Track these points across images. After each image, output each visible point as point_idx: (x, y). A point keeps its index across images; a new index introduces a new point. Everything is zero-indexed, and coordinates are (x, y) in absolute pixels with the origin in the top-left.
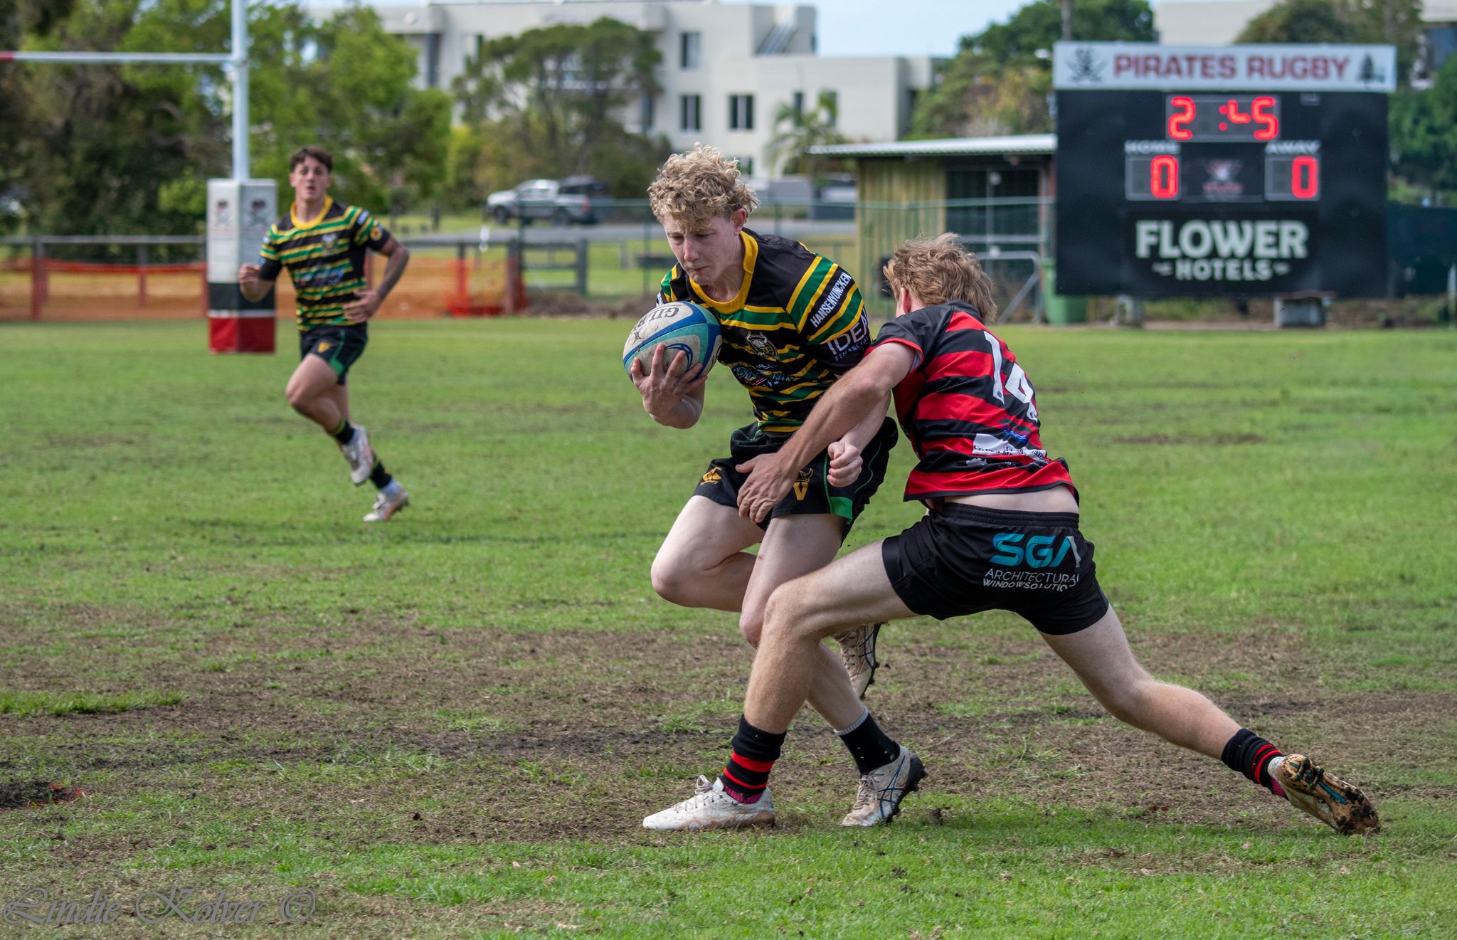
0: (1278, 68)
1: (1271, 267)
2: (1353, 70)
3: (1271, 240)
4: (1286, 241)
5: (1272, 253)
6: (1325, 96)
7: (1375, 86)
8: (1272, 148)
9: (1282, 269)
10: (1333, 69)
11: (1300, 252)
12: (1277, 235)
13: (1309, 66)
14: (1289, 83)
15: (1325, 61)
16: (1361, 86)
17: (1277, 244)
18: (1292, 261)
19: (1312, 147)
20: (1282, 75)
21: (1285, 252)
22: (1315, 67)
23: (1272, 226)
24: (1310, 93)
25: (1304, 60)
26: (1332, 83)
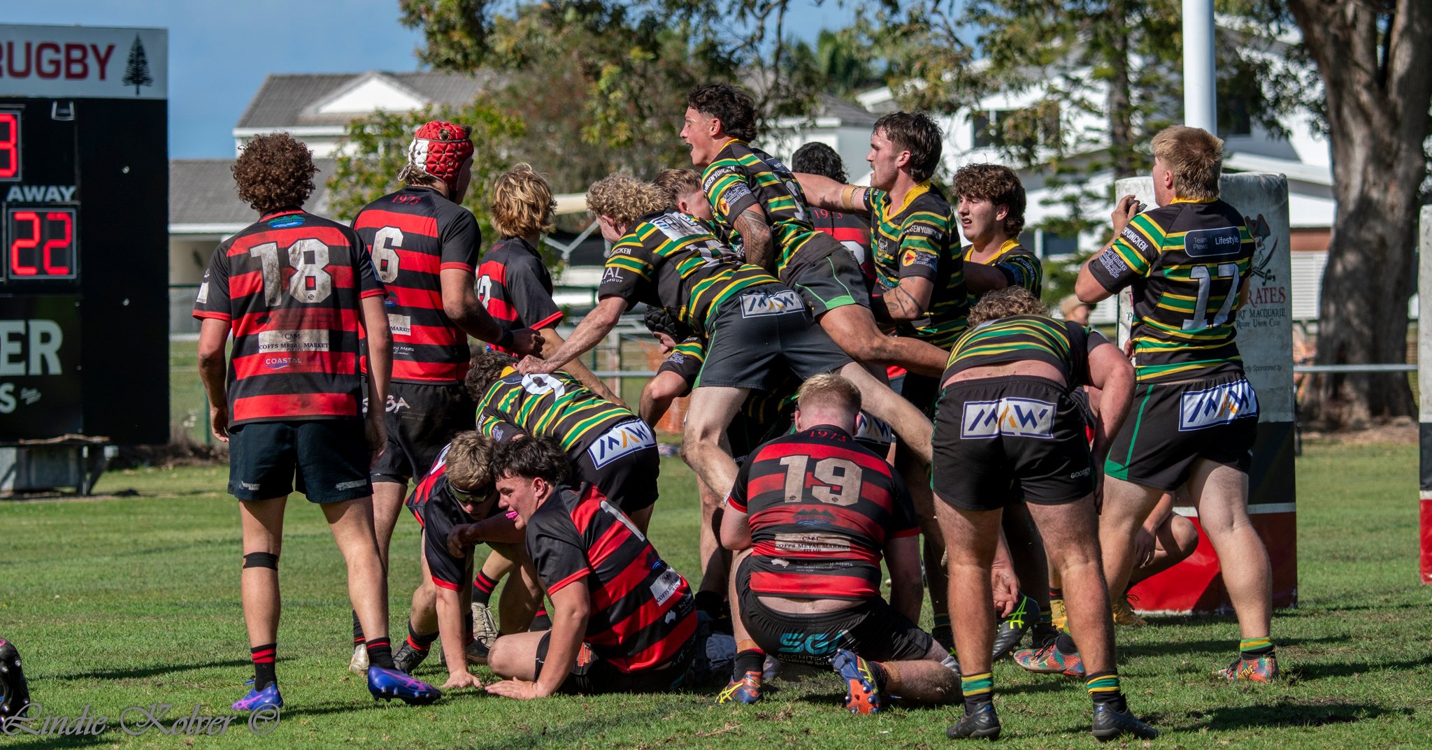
0: (19, 65)
1: (15, 394)
2: (119, 65)
3: (16, 348)
4: (36, 348)
5: (18, 369)
6: (83, 104)
7: (147, 92)
8: (14, 194)
9: (31, 396)
10: (92, 61)
11: (55, 368)
12: (23, 339)
13: (61, 57)
14: (34, 87)
15: (82, 48)
16: (129, 92)
17: (23, 357)
18: (42, 381)
19: (68, 193)
20: (25, 74)
21: (36, 369)
22: (69, 61)
23: (18, 326)
24: (63, 102)
25: (56, 48)
26: (91, 88)
